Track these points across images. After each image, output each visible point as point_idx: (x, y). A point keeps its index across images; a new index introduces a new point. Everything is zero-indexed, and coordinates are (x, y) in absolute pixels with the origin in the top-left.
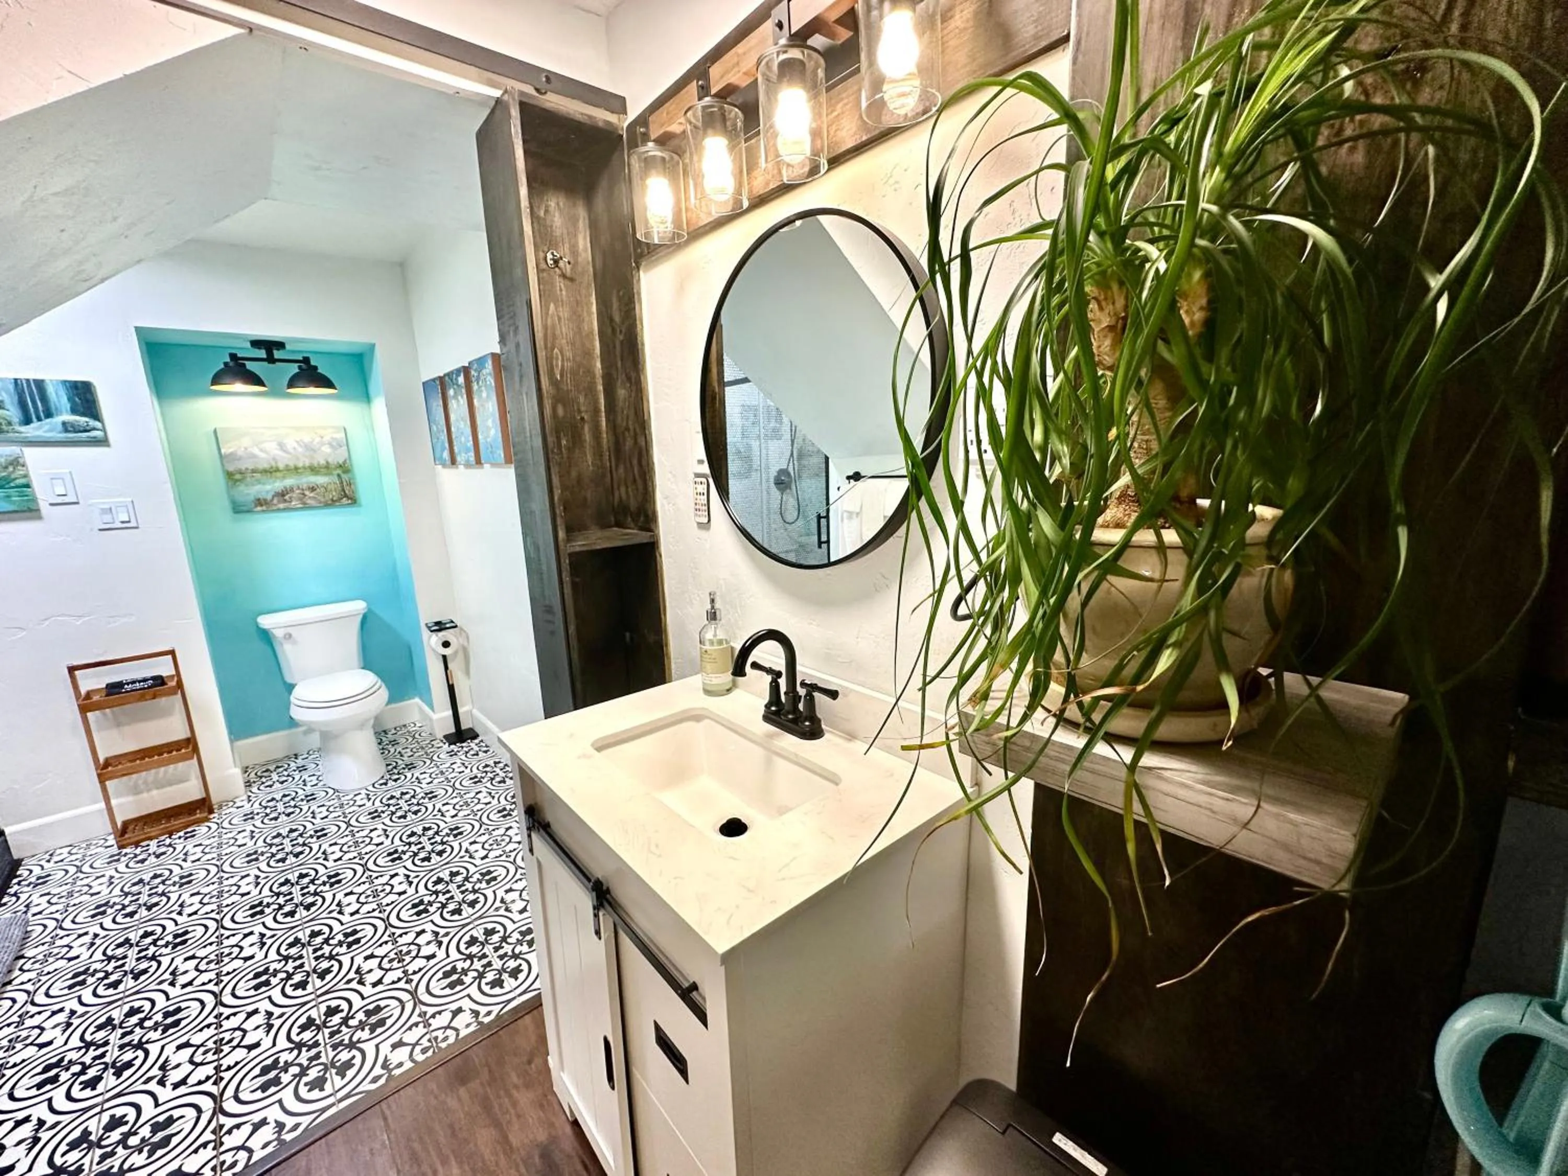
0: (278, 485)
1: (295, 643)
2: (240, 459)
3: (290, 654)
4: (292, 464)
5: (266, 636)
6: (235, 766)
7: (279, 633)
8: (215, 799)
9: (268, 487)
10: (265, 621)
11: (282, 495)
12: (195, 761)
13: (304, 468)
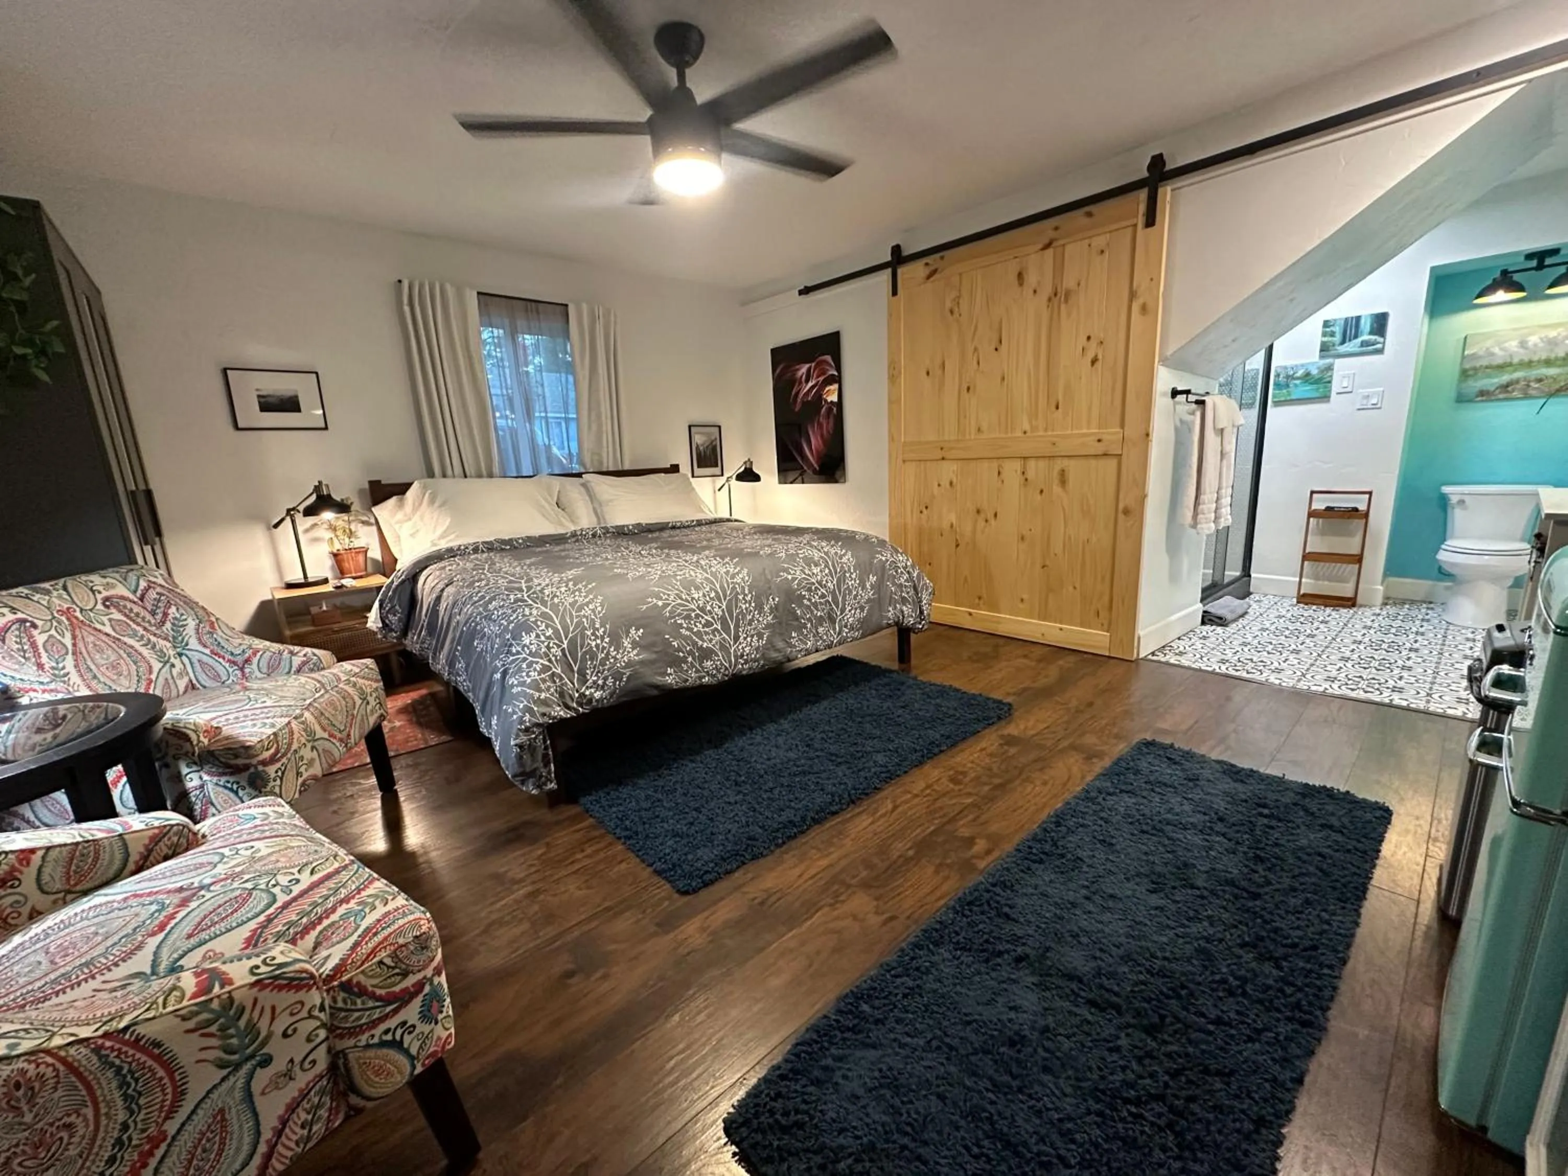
0: (1505, 378)
1: (1466, 509)
2: (1480, 357)
3: (1458, 517)
4: (1526, 359)
5: (1443, 502)
6: (1382, 584)
7: (1454, 499)
8: (1359, 600)
9: (1496, 380)
10: (1446, 489)
11: (1505, 387)
12: (1357, 566)
13: (1539, 361)
